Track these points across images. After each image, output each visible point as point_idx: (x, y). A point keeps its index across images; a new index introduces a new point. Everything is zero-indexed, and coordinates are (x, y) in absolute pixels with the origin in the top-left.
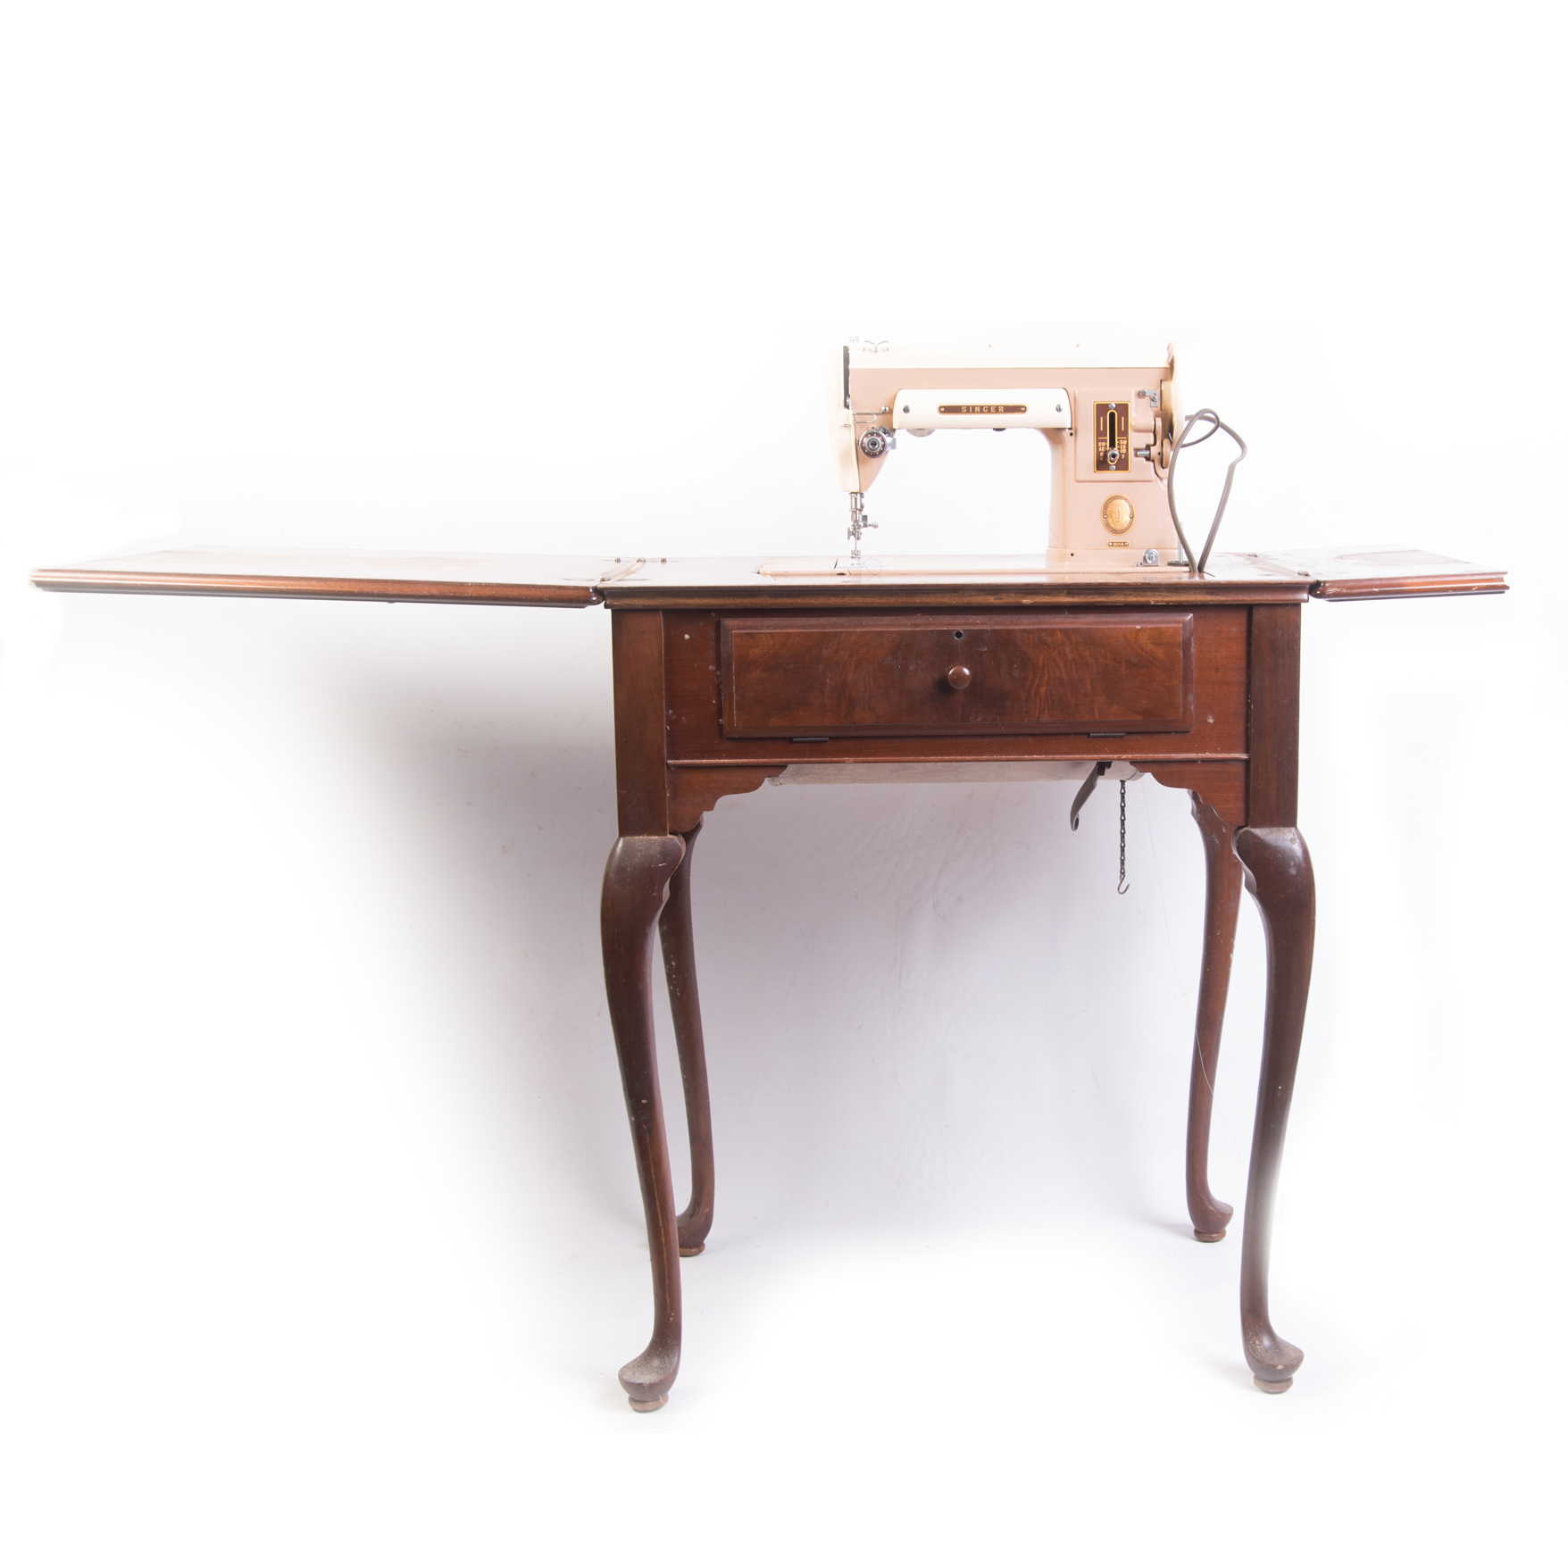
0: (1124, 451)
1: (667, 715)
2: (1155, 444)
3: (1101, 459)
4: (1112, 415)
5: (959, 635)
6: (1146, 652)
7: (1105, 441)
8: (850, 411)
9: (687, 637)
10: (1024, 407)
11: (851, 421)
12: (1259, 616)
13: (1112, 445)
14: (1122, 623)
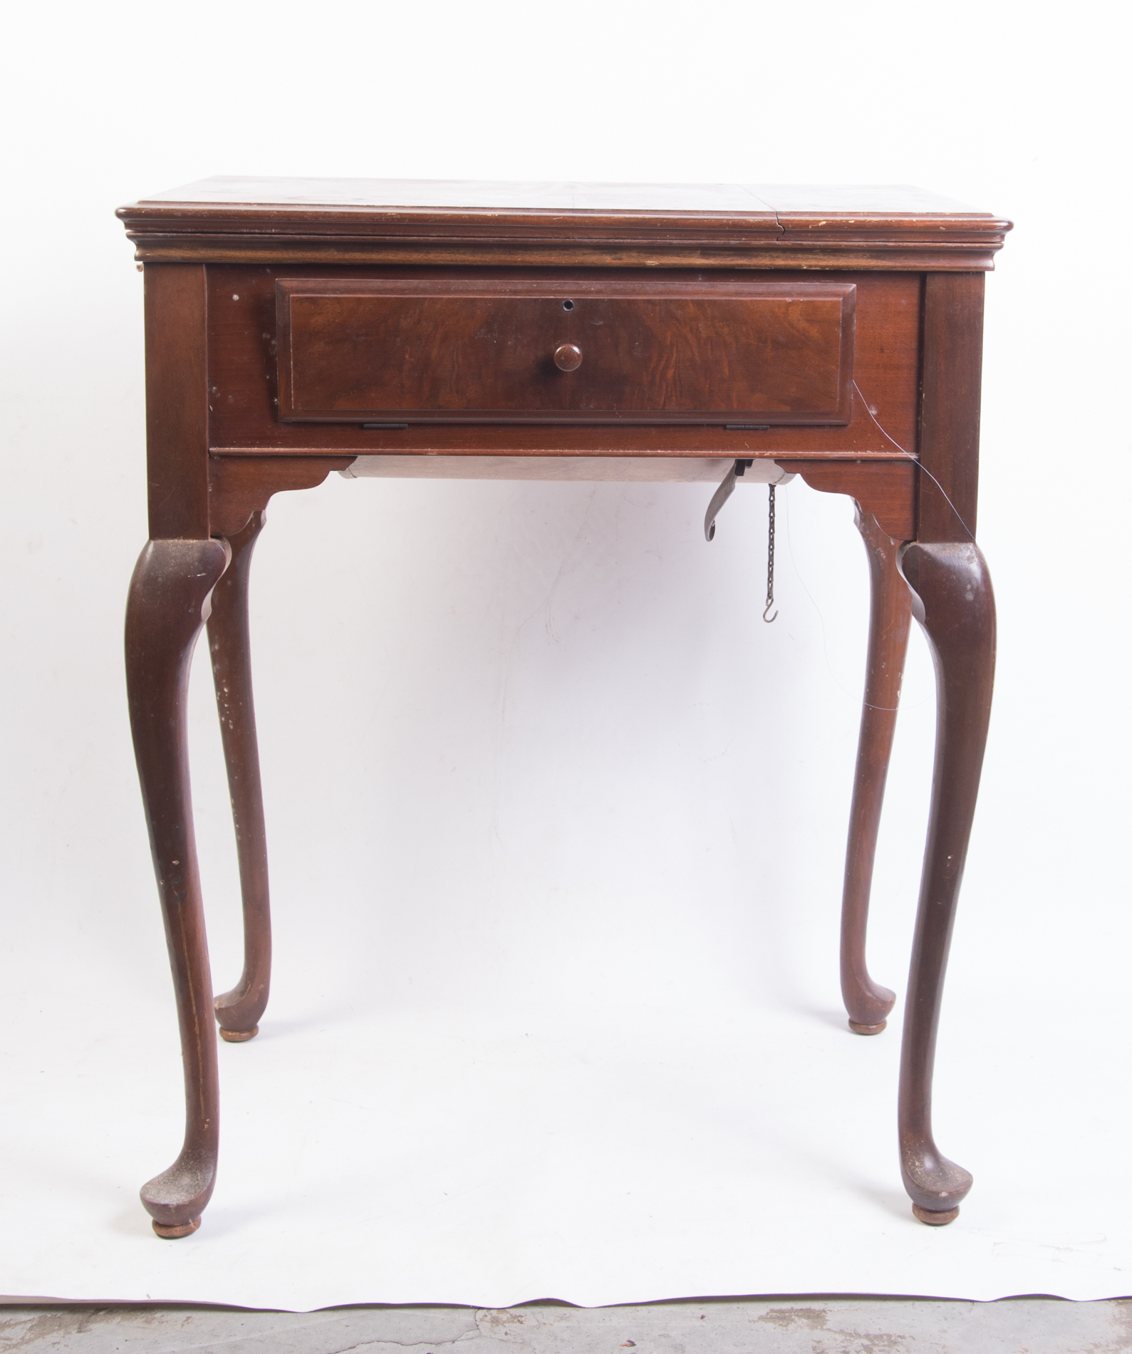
1: (210, 393)
5: (568, 305)
6: (798, 330)
9: (236, 297)
12: (934, 286)
14: (768, 294)
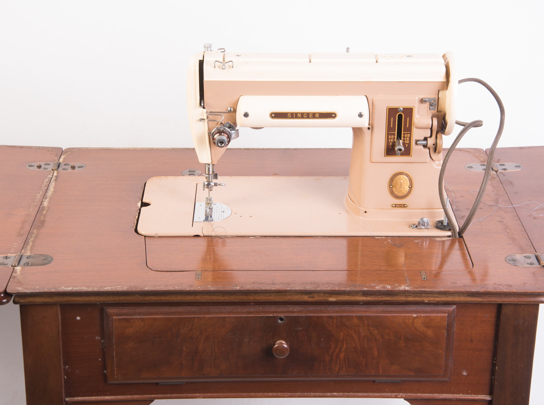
0: (408, 142)
1: (65, 369)
2: (431, 136)
3: (390, 147)
4: (400, 116)
5: (281, 319)
6: (420, 332)
7: (395, 134)
8: (205, 110)
9: (78, 318)
10: (335, 114)
11: (205, 117)
12: (504, 310)
13: (399, 136)
14: (402, 312)
